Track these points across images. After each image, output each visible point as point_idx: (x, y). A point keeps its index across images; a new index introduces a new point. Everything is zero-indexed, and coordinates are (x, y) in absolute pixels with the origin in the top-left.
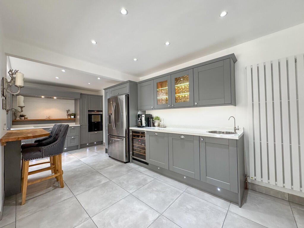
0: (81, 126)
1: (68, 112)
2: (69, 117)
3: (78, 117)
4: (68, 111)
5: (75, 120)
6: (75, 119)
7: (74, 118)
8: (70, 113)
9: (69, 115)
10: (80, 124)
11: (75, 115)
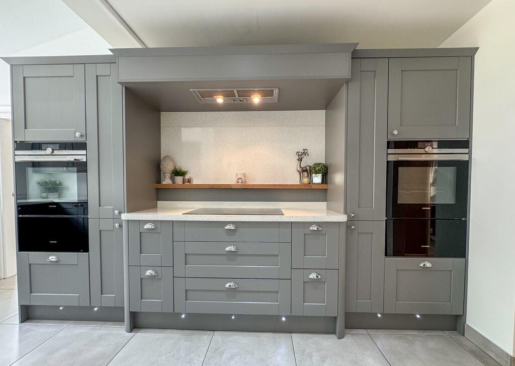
0: (350, 220)
1: (300, 160)
2: (306, 180)
3: (339, 178)
4: (301, 156)
5: (326, 190)
6: (324, 186)
7: (322, 182)
8: (308, 162)
9: (306, 171)
10: (346, 213)
11: (325, 171)
